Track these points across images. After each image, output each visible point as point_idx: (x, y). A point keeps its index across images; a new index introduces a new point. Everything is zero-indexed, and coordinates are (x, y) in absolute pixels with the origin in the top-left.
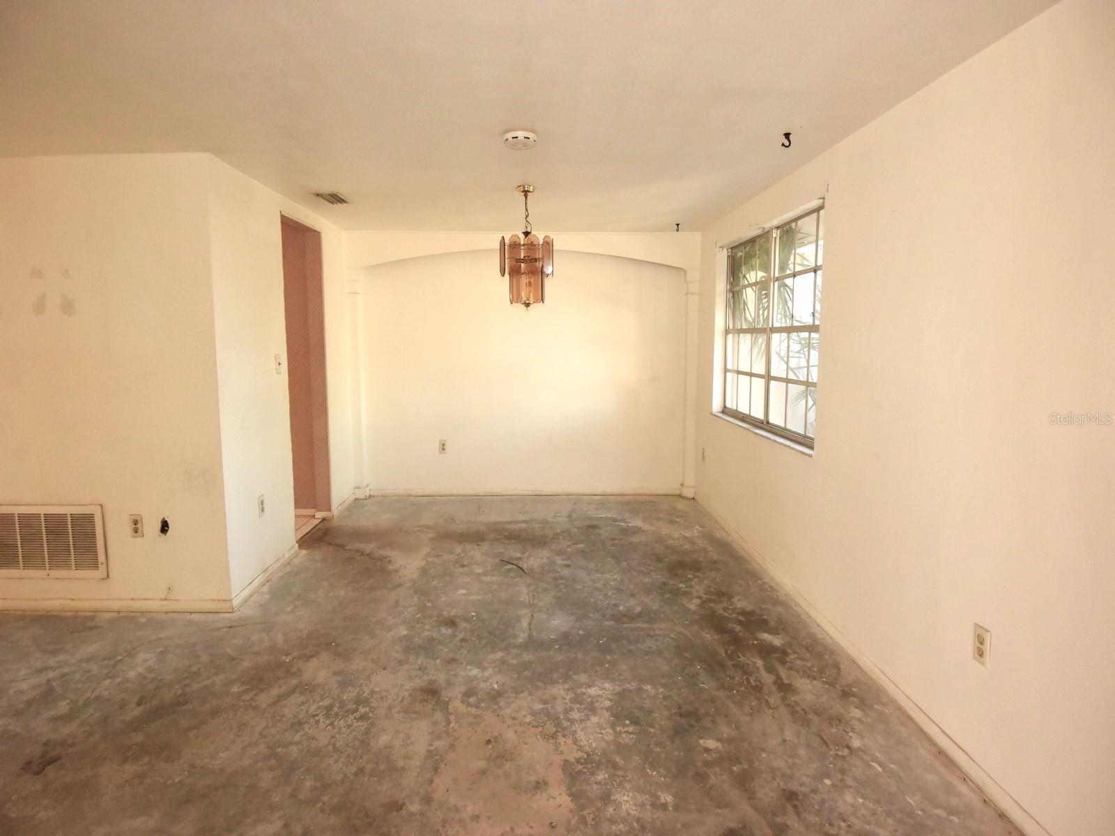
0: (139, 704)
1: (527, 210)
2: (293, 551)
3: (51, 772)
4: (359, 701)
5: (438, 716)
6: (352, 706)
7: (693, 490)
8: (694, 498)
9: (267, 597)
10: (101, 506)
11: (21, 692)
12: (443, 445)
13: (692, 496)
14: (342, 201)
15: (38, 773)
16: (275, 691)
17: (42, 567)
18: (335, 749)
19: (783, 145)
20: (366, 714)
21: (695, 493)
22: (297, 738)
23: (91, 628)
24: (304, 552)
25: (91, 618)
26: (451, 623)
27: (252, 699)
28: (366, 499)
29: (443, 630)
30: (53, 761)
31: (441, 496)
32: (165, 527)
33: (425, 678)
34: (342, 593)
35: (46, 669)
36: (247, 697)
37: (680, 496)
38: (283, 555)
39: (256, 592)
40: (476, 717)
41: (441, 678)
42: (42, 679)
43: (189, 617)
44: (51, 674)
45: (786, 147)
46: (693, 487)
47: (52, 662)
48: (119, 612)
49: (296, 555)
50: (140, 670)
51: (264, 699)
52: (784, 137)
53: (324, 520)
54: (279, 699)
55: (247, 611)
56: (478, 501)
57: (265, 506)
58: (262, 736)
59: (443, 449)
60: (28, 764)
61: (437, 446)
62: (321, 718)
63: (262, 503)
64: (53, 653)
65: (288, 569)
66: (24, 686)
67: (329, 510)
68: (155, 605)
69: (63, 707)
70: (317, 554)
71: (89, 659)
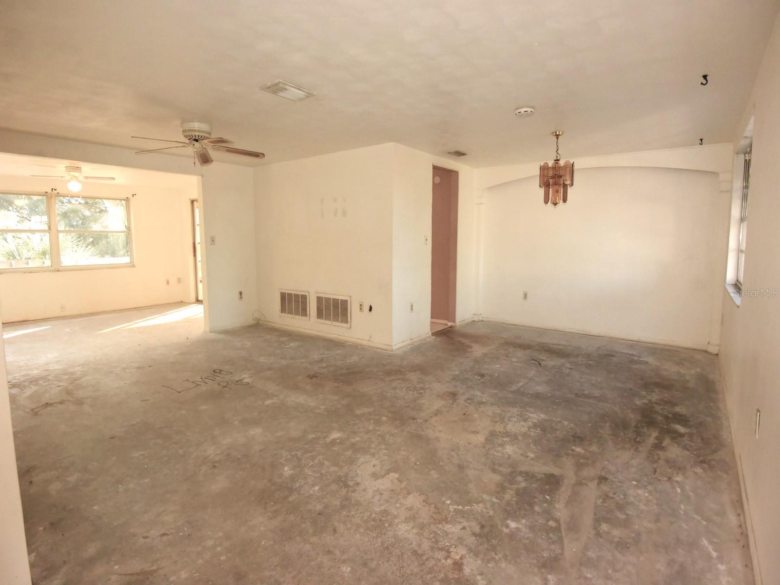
0: (347, 370)
1: (557, 146)
2: (427, 335)
3: (314, 379)
4: (421, 389)
5: (451, 401)
6: (419, 389)
7: (718, 348)
8: (717, 355)
9: (408, 349)
10: (350, 297)
11: (314, 358)
12: (526, 295)
13: (716, 353)
14: (464, 154)
15: (311, 378)
16: (393, 377)
17: (330, 320)
18: (403, 398)
19: (702, 84)
20: (422, 393)
21: (719, 350)
22: (392, 392)
23: (343, 346)
24: (434, 337)
25: (343, 343)
26: (482, 376)
27: (384, 378)
28: (479, 321)
29: (476, 377)
30: (316, 377)
31: (523, 326)
32: (371, 309)
33: (455, 390)
34: (440, 355)
35: (323, 354)
36: (383, 377)
37: (706, 352)
38: (422, 336)
39: (405, 346)
40: (466, 406)
41: (461, 391)
42: (321, 356)
43: (376, 350)
44: (324, 356)
45: (704, 85)
46: (717, 345)
47: (326, 353)
48: (353, 343)
49: (430, 337)
50: (352, 361)
51: (388, 379)
52: (702, 78)
53: (451, 327)
54: (392, 380)
55: (397, 352)
56: (543, 332)
57: (414, 308)
58: (381, 388)
59: (526, 297)
60: (309, 376)
61: (522, 296)
62: (404, 389)
63: (412, 306)
64: (327, 350)
65: (423, 342)
66: (315, 357)
67: (455, 322)
68: (365, 343)
69: (324, 365)
70: (439, 339)
71: (338, 354)
